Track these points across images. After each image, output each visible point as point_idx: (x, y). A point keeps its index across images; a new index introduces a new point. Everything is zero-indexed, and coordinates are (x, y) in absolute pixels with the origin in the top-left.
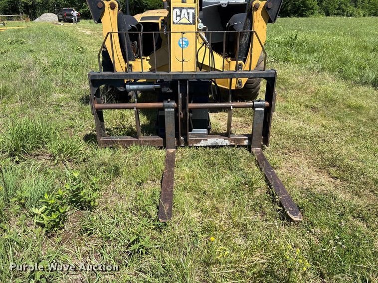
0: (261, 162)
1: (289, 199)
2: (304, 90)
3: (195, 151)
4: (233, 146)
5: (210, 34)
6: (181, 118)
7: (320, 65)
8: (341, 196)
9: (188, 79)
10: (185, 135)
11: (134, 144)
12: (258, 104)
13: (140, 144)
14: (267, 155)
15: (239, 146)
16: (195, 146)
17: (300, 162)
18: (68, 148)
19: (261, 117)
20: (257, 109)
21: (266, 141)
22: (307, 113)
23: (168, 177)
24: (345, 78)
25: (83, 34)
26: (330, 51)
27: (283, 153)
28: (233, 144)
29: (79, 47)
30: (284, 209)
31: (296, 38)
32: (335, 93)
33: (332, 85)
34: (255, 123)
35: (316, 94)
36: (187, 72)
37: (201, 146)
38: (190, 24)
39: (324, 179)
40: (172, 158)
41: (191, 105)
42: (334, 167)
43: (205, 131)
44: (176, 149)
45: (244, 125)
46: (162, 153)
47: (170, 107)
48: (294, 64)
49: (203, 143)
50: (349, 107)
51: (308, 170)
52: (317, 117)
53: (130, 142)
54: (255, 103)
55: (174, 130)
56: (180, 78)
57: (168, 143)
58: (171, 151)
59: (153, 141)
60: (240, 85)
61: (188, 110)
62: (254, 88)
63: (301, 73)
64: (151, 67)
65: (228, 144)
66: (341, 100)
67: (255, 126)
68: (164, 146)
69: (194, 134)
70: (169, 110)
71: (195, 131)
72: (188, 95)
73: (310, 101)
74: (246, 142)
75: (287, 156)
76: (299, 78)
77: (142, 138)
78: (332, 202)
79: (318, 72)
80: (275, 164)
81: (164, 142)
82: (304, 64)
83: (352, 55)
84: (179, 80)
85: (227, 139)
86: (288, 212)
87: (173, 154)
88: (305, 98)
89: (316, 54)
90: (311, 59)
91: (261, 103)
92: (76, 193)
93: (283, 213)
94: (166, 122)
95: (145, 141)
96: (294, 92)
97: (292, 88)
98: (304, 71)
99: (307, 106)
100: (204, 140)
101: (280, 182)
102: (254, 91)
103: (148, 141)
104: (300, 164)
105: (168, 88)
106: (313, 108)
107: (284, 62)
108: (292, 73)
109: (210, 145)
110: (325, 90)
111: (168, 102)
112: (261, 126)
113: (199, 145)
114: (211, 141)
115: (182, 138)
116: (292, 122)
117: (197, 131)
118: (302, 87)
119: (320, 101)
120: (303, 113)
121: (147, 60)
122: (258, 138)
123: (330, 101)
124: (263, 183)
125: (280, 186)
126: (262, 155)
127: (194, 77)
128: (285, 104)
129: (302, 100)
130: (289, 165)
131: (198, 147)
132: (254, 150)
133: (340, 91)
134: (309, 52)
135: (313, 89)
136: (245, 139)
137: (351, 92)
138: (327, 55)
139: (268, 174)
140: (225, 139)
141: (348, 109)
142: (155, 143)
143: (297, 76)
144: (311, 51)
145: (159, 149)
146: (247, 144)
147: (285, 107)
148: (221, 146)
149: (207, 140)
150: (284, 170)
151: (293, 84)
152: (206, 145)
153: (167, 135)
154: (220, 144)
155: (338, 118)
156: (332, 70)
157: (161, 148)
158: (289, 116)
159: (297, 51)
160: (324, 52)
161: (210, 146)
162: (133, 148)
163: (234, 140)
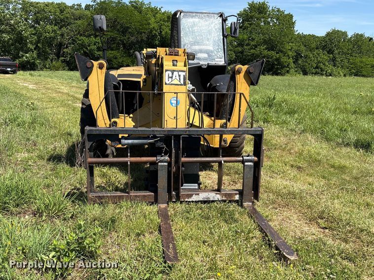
0: (254, 214)
1: (284, 244)
2: (288, 151)
3: (187, 206)
4: (225, 201)
5: (203, 95)
6: (173, 172)
7: (301, 127)
8: (330, 242)
9: (181, 135)
10: (177, 190)
11: (124, 200)
12: (247, 159)
13: (131, 199)
14: (258, 209)
15: (230, 201)
16: (186, 201)
17: (290, 216)
18: (55, 204)
19: (250, 171)
20: (246, 164)
21: (256, 197)
22: (293, 173)
23: (166, 228)
24: (328, 140)
25: (26, 87)
26: (311, 113)
27: (274, 208)
28: (224, 198)
29: (30, 103)
30: (280, 251)
31: (274, 98)
32: (319, 154)
33: (315, 146)
34: (245, 177)
35: (301, 154)
36: (181, 128)
37: (193, 202)
38: (181, 85)
39: (314, 229)
40: (166, 213)
41: (184, 159)
42: (322, 219)
43: (195, 186)
44: (168, 204)
45: (231, 183)
46: (154, 208)
47: (163, 161)
48: (275, 125)
49: (195, 198)
50: (333, 166)
51: (299, 222)
52: (303, 176)
53: (120, 197)
54: (244, 158)
55: (167, 185)
56: (175, 134)
57: (159, 199)
58: (163, 206)
59: (145, 196)
60: (225, 143)
61: (181, 163)
62: (238, 147)
63: (283, 134)
64: (134, 124)
65: (220, 199)
66: (325, 160)
67: (246, 180)
68: (156, 201)
69: (185, 189)
70: (162, 164)
71: (186, 186)
72: (181, 150)
73: (295, 161)
74: (237, 197)
75: (277, 210)
76: (282, 139)
77: (133, 193)
78: (322, 247)
79: (300, 133)
80: (267, 216)
81: (155, 197)
82: (285, 126)
83: (333, 117)
84: (172, 135)
85: (218, 194)
86: (284, 253)
87: (165, 209)
88: (290, 159)
89: (296, 115)
90: (292, 121)
91: (251, 158)
92: (80, 241)
93: (280, 255)
94: (159, 176)
95: (136, 196)
96: (278, 152)
97: (275, 148)
98: (285, 132)
99: (292, 166)
100: (195, 194)
101: (274, 231)
102: (238, 150)
103: (138, 196)
104: (291, 218)
105: (162, 143)
106: (299, 168)
107: (264, 123)
108: (274, 134)
109: (201, 199)
110: (309, 151)
111: (162, 156)
112: (251, 180)
113: (190, 200)
114: (202, 196)
115: (174, 193)
116: (279, 181)
117: (188, 186)
118: (285, 147)
119: (305, 162)
120: (289, 172)
121: (130, 117)
122: (249, 192)
123: (314, 161)
124: (258, 233)
125: (275, 234)
126: (255, 209)
127: (187, 133)
128: (269, 163)
129: (287, 160)
130: (280, 218)
131: (190, 202)
132: (245, 204)
133: (324, 152)
134: (289, 113)
135: (296, 149)
136: (236, 194)
137: (334, 153)
138: (308, 117)
139: (262, 224)
140: (216, 194)
141: (332, 169)
142: (146, 198)
143: (279, 137)
144: (291, 112)
145: (151, 205)
146: (238, 199)
147: (271, 167)
148: (213, 201)
149: (198, 194)
150: (277, 223)
151: (276, 145)
152: (197, 200)
153: (159, 189)
154: (211, 199)
155: (324, 177)
156: (314, 132)
157: (152, 204)
158: (276, 175)
159: (276, 112)
160: (304, 113)
161: (201, 201)
162: (124, 203)
163: (226, 195)
